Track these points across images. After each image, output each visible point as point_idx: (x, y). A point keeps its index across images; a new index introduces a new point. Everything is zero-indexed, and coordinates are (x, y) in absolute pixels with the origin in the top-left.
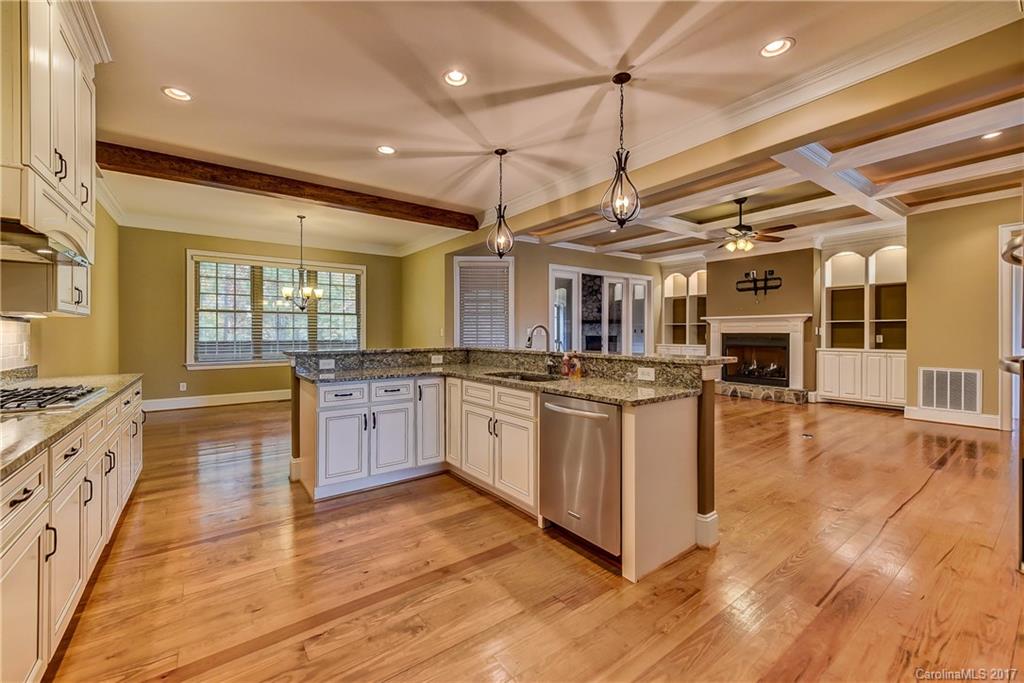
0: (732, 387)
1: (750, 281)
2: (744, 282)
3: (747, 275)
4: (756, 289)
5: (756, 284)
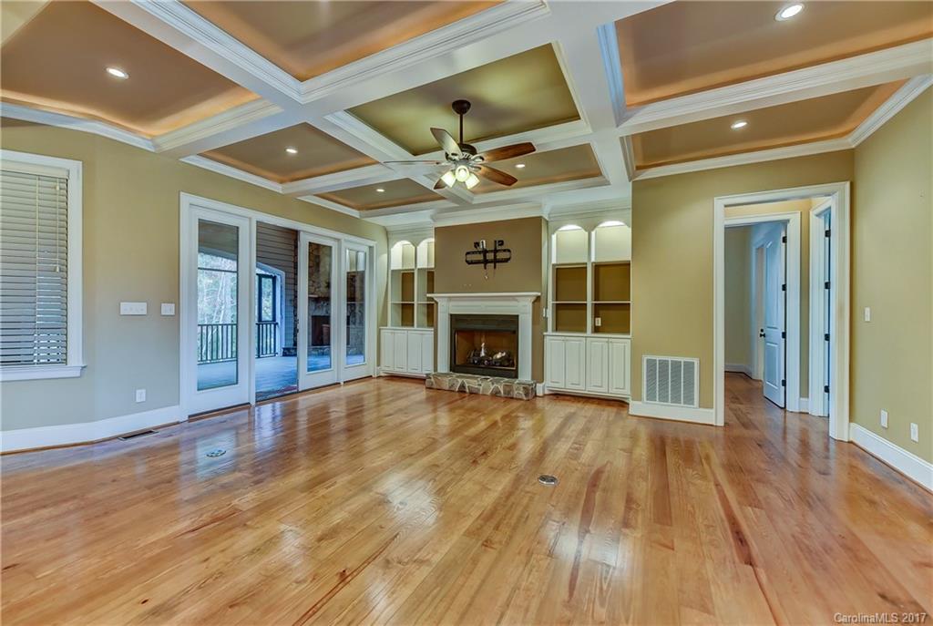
0: (460, 381)
1: (479, 253)
2: (473, 253)
3: (477, 244)
4: (485, 262)
5: (485, 256)
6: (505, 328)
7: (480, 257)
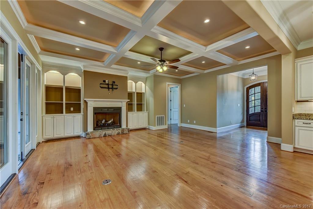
1: (106, 84)
2: (103, 84)
3: (104, 81)
4: (108, 88)
5: (109, 86)
6: (117, 112)
7: (107, 86)
